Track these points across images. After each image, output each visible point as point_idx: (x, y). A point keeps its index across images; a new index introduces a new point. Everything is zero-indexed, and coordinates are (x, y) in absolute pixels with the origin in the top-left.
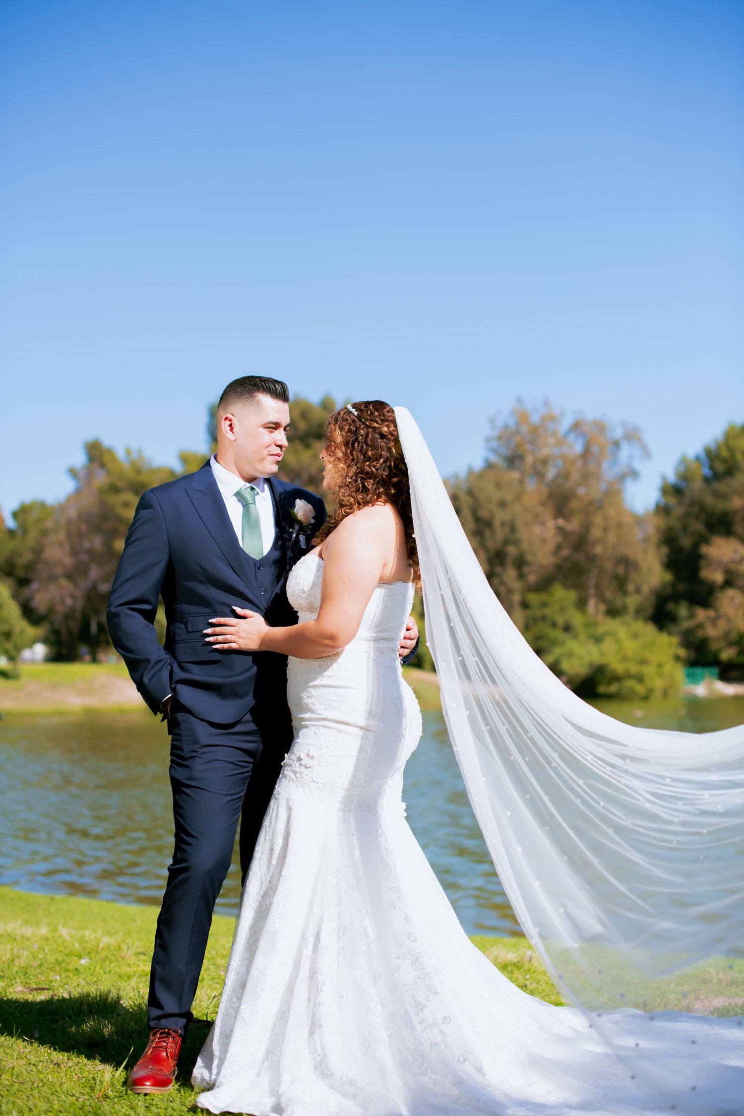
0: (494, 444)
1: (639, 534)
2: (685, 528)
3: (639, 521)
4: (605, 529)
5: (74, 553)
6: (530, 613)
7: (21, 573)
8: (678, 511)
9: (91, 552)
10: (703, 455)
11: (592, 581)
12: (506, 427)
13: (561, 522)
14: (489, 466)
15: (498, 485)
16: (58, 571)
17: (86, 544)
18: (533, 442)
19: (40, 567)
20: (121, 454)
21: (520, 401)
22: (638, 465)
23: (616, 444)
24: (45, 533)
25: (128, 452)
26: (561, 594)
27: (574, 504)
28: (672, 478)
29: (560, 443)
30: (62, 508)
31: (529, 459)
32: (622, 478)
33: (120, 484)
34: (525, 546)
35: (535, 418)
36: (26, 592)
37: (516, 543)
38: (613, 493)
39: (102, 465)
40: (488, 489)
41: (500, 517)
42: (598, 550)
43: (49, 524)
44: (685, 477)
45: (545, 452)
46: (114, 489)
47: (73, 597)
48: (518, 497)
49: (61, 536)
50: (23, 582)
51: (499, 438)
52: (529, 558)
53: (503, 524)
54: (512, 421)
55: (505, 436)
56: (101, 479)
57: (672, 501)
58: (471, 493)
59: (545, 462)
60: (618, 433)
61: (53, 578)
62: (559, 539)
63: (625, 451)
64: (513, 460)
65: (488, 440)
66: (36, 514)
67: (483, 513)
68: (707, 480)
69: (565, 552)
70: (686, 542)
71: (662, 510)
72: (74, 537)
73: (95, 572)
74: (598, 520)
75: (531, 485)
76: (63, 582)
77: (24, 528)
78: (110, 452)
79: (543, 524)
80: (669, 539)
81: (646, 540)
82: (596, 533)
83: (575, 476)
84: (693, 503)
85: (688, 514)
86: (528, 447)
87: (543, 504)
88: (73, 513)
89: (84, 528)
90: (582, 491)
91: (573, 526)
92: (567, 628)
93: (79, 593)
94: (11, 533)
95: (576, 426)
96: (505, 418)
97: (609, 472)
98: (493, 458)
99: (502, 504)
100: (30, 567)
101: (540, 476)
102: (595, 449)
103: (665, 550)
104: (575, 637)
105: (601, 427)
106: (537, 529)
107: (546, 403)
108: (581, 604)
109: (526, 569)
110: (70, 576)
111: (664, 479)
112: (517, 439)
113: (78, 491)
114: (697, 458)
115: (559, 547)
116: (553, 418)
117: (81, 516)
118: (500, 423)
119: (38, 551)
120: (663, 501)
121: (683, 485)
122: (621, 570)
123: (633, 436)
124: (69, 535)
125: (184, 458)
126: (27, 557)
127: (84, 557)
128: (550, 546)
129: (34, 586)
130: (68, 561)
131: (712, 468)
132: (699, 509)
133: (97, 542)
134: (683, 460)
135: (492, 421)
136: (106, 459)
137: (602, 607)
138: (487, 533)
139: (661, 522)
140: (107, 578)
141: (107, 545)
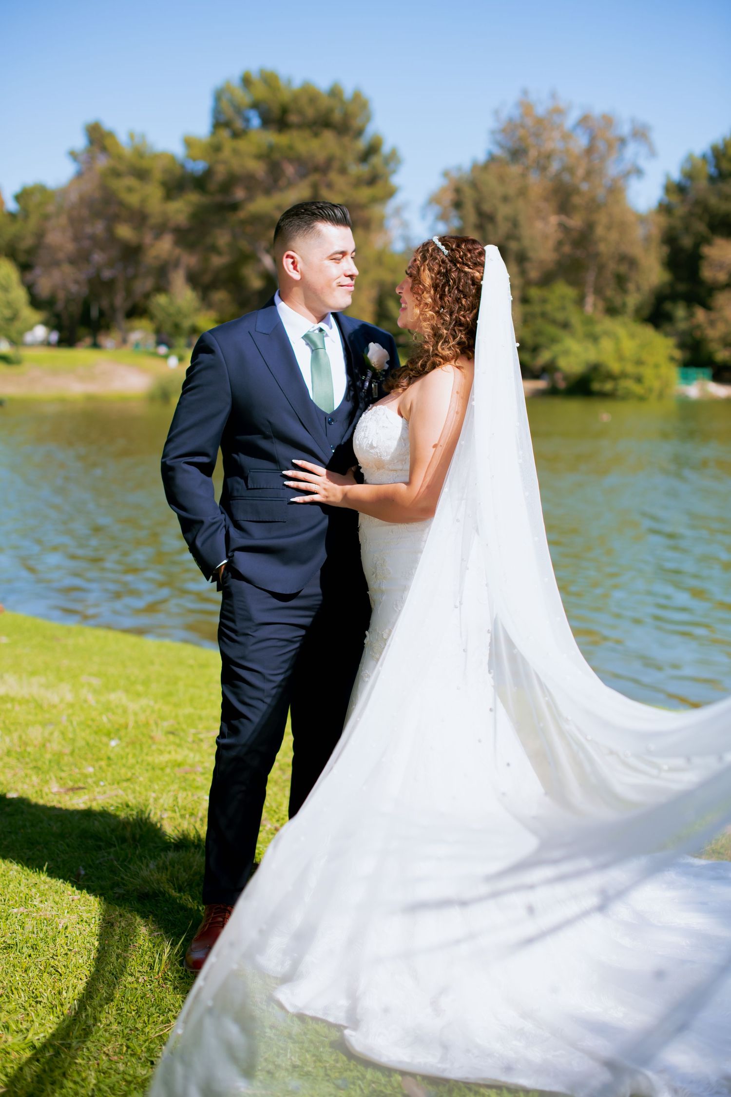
0: (499, 137)
1: (639, 232)
2: (687, 229)
3: (642, 219)
4: (609, 228)
5: (76, 238)
6: (528, 308)
7: (23, 258)
8: (681, 210)
9: (93, 238)
10: (709, 153)
11: (590, 277)
12: (511, 120)
13: (563, 218)
14: (492, 159)
15: (502, 179)
16: (61, 255)
17: (88, 230)
18: (537, 135)
19: (42, 252)
20: (122, 137)
21: (525, 92)
22: (643, 163)
23: (623, 141)
24: (46, 217)
25: (131, 136)
26: (562, 290)
27: (576, 200)
28: (676, 175)
29: (566, 137)
30: (63, 192)
31: (533, 153)
32: (627, 175)
33: (122, 167)
34: (526, 242)
35: (540, 110)
36: (29, 277)
37: (518, 239)
38: (616, 191)
39: (104, 149)
40: (491, 181)
41: (503, 211)
42: (602, 248)
43: (51, 209)
44: (690, 175)
45: (549, 146)
46: (116, 173)
47: (77, 282)
48: (523, 192)
49: (63, 220)
50: (25, 267)
51: (504, 131)
52: (531, 254)
53: (507, 219)
54: (516, 113)
55: (510, 128)
56: (102, 163)
57: (675, 199)
58: (474, 185)
59: (549, 156)
60: (625, 129)
61: (57, 263)
62: (560, 235)
63: (632, 150)
64: (517, 153)
65: (493, 132)
66: (37, 198)
67: (486, 207)
68: (712, 179)
69: (567, 249)
70: (687, 242)
71: (665, 209)
72: (76, 222)
73: (98, 257)
74: (602, 219)
75: (534, 178)
76: (67, 269)
77: (25, 213)
78: (111, 135)
79: (544, 219)
80: (670, 239)
81: (647, 239)
82: (600, 231)
83: (580, 172)
84: (697, 203)
85: (691, 214)
86: (531, 141)
87: (546, 199)
88: (74, 197)
89: (85, 212)
90: (584, 187)
91: (576, 222)
92: (565, 326)
93: (82, 277)
94: (12, 216)
95: (584, 121)
96: (510, 110)
97: (613, 169)
98: (497, 151)
99: (505, 199)
100: (32, 251)
101: (543, 169)
102: (601, 145)
103: (665, 250)
104: (573, 334)
105: (608, 121)
106: (539, 225)
107: (553, 96)
108: (580, 301)
109: (528, 266)
110: (73, 261)
111: (668, 176)
112: (521, 132)
113: (79, 175)
114: (704, 157)
115: (560, 244)
116: (558, 111)
117: (82, 199)
118: (504, 115)
119: (40, 235)
120: (666, 199)
121: (688, 184)
122: (623, 269)
123: (641, 134)
124: (72, 221)
125: (188, 143)
126: (28, 242)
127: (86, 243)
128: (551, 243)
129: (38, 271)
130: (70, 247)
131: (718, 166)
132: (702, 208)
133: (98, 228)
134: (690, 158)
135: (496, 113)
136: (108, 142)
137: (601, 305)
138: (489, 227)
139: (663, 220)
140: (110, 264)
141: (110, 231)
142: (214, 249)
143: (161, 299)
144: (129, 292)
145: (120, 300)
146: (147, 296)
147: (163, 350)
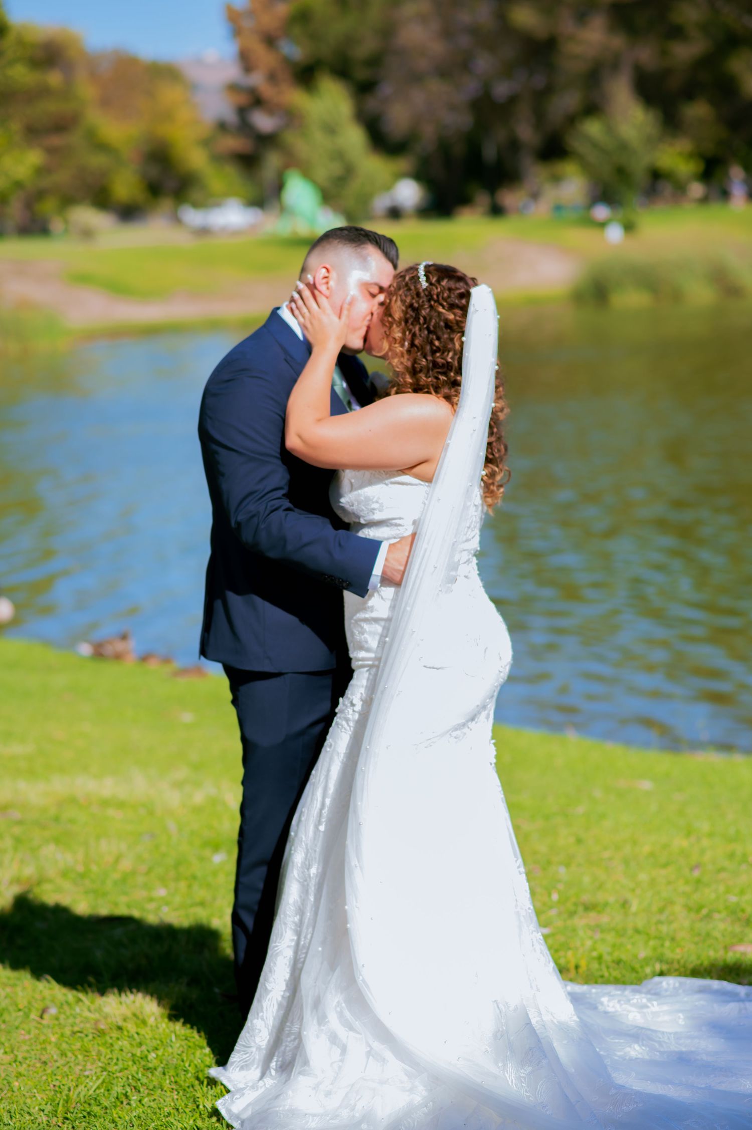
5: (447, 33)
7: (362, 74)
9: (474, 31)
16: (423, 64)
17: (465, 17)
19: (391, 60)
36: (372, 103)
47: (451, 107)
49: (425, 3)
50: (366, 88)
61: (416, 78)
72: (443, 5)
73: (484, 63)
76: (433, 85)
100: (375, 61)
110: (443, 72)
119: (388, 32)
126: (368, 46)
127: (464, 41)
129: (384, 92)
130: (437, 48)
133: (483, 13)
140: (508, 71)
141: (501, 17)
142: (676, 32)
143: (593, 128)
144: (539, 116)
145: (526, 132)
146: (572, 120)
147: (601, 212)
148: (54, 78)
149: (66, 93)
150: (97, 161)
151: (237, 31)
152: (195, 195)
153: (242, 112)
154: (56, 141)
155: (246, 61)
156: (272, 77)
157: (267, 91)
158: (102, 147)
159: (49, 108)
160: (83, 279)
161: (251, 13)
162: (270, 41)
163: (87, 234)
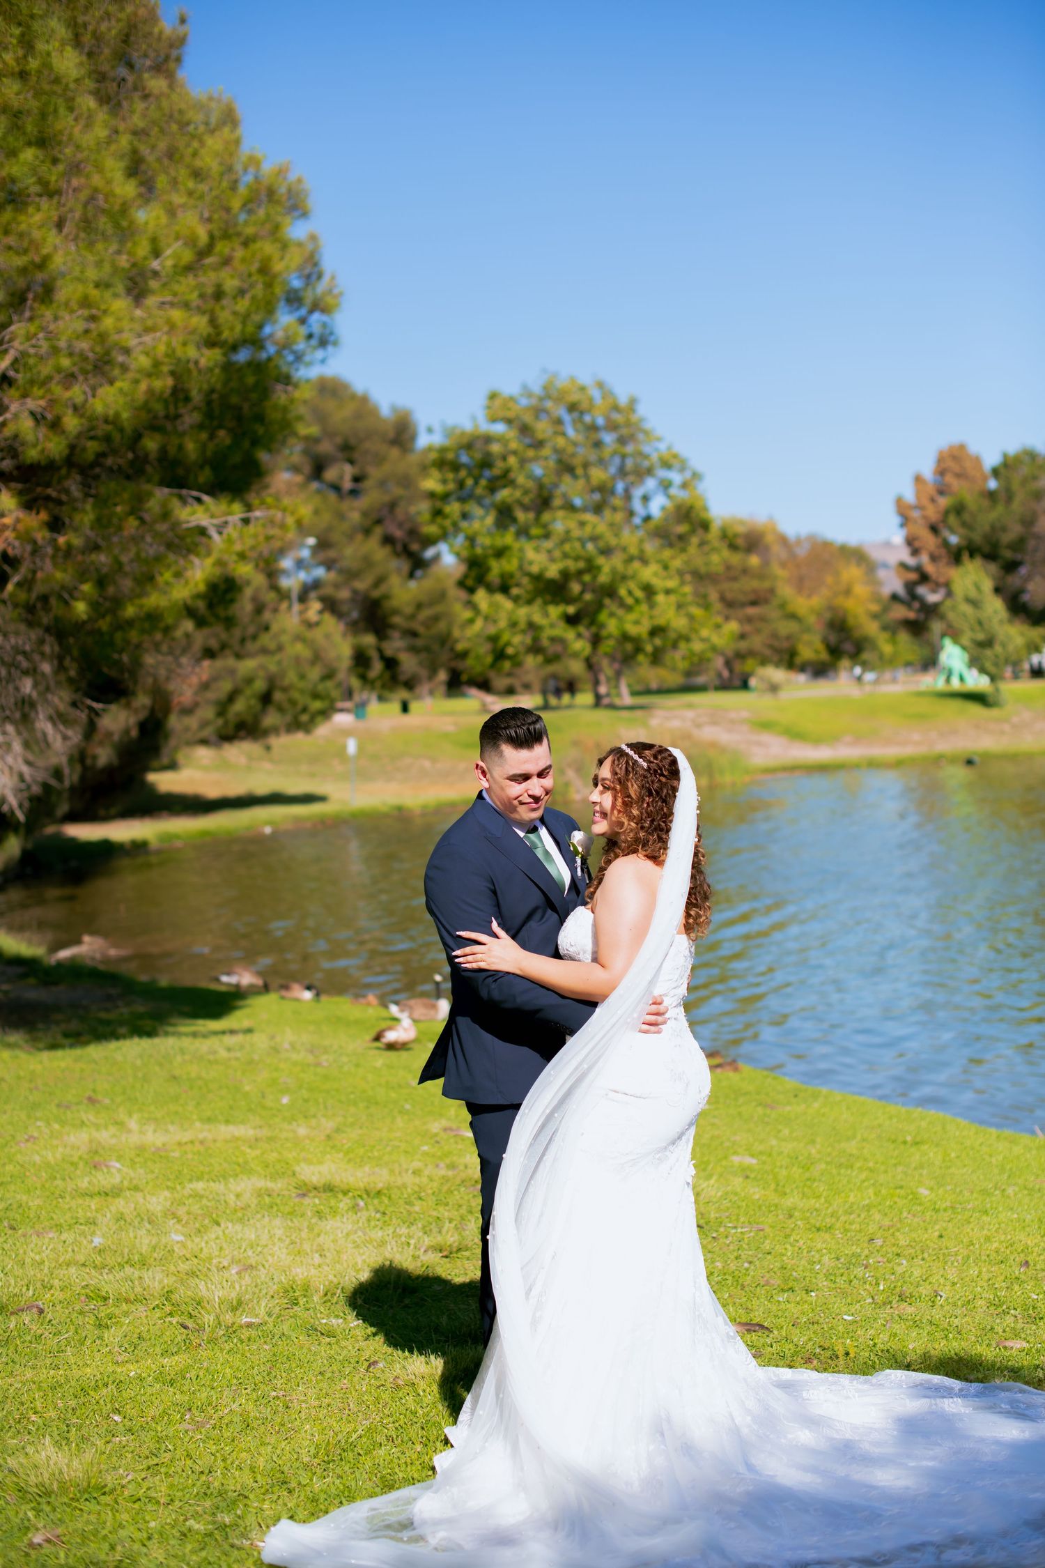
7: (1008, 554)
19: (1031, 544)
24: (1037, 497)
36: (1014, 581)
50: (1011, 567)
66: (1025, 470)
77: (1007, 494)
94: (991, 495)
100: (1019, 544)
119: (1030, 521)
126: (1015, 531)
129: (1023, 571)
148: (754, 560)
149: (761, 575)
150: (785, 628)
151: (905, 520)
152: (866, 656)
153: (910, 587)
154: (751, 611)
155: (912, 544)
156: (934, 558)
157: (930, 568)
158: (793, 616)
159: (750, 585)
160: (765, 726)
161: (919, 507)
162: (934, 529)
163: (774, 688)
